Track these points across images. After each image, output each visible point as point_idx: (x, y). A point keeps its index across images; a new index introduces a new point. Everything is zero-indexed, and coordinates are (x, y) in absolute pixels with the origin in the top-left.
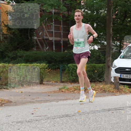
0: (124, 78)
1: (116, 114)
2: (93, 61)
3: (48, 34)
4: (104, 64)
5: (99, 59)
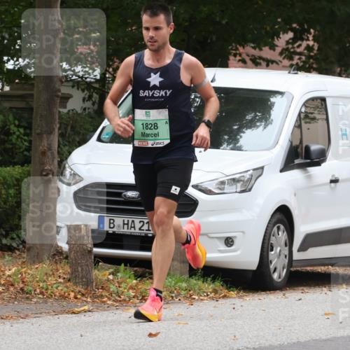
0: (114, 234)
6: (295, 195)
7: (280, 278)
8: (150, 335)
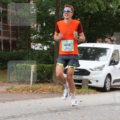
1: (62, 115)
2: (42, 61)
4: (53, 65)
5: (48, 59)
6: (112, 71)
7: (108, 89)
8: (81, 101)
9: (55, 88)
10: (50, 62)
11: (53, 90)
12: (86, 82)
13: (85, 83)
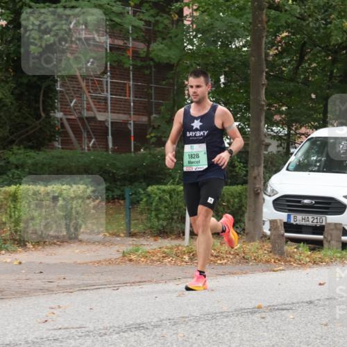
0: (297, 225)
1: (271, 321)
3: (95, 105)
5: (231, 171)
8: (320, 284)
9: (250, 250)
10: (237, 181)
11: (244, 253)
12: (336, 233)
13: (331, 236)
